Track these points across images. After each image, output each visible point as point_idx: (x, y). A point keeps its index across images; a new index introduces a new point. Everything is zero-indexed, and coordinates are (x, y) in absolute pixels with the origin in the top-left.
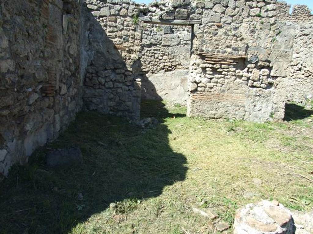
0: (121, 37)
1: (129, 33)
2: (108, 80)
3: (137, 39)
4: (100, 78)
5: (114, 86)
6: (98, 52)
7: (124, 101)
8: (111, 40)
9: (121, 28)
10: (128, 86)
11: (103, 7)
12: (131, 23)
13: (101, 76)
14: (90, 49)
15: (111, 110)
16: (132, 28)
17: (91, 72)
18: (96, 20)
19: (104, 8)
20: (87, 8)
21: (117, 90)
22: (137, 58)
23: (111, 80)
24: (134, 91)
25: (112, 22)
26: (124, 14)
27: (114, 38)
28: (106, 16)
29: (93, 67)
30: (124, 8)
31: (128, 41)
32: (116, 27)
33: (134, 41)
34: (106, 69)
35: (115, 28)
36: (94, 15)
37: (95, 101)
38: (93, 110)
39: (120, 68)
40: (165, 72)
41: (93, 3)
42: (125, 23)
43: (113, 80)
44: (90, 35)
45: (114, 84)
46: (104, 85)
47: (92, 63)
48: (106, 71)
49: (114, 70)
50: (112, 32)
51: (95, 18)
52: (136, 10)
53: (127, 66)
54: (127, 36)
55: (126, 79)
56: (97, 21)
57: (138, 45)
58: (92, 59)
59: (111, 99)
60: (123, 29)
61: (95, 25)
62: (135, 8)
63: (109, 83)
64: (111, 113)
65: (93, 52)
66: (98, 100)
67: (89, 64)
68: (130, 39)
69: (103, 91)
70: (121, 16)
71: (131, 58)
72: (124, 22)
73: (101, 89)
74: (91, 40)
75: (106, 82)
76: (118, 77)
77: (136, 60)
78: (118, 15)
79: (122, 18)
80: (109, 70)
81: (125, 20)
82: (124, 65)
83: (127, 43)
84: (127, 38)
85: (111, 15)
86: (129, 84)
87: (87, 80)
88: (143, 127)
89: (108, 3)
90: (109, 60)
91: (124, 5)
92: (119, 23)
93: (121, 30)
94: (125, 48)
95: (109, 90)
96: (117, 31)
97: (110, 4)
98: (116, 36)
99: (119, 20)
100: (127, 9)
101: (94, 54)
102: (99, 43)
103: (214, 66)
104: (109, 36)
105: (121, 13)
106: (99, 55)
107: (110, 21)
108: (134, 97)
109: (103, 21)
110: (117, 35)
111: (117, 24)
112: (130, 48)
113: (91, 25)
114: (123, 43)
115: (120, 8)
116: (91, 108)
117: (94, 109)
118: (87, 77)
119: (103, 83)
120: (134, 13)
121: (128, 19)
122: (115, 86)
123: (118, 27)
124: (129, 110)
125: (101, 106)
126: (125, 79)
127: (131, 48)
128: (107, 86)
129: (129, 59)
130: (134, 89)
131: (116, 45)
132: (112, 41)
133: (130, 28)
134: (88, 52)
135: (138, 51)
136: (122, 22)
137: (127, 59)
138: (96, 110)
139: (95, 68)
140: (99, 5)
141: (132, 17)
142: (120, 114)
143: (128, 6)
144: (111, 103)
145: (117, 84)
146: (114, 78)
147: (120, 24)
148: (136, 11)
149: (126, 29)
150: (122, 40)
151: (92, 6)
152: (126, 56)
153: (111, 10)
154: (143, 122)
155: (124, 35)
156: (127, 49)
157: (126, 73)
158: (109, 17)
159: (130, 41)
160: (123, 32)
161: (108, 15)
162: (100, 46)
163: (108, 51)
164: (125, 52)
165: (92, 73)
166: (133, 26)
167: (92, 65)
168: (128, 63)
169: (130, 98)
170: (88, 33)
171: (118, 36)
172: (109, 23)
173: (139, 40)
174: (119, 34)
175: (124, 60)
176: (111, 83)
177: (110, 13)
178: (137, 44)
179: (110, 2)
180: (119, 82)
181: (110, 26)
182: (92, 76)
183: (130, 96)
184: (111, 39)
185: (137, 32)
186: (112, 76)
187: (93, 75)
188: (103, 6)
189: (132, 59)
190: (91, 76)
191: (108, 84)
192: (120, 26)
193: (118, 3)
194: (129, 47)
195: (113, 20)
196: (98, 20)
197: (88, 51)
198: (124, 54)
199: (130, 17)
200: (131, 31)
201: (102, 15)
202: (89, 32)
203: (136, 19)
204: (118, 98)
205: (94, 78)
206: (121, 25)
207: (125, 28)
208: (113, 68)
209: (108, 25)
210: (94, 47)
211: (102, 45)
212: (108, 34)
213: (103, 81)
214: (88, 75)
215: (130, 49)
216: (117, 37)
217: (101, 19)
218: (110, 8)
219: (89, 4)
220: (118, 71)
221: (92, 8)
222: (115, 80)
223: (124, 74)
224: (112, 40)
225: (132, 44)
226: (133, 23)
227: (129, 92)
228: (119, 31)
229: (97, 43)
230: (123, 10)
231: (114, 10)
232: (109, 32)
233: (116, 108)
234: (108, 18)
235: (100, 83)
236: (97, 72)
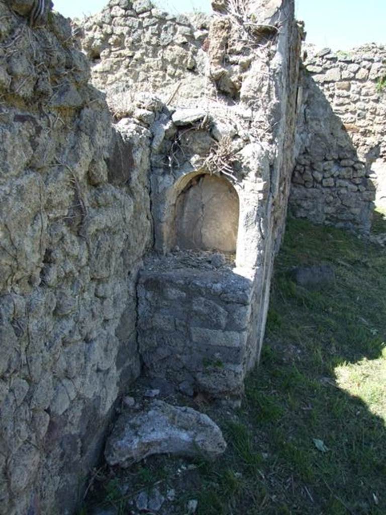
0: (353, 112)
1: (368, 106)
2: (327, 175)
3: (378, 115)
4: (316, 172)
5: (335, 184)
6: (316, 134)
7: (349, 207)
8: (338, 117)
9: (355, 99)
10: (357, 185)
11: (331, 68)
12: (372, 90)
13: (318, 169)
14: (304, 130)
15: (327, 219)
16: (374, 97)
17: (303, 163)
18: (318, 87)
19: (332, 69)
20: (307, 70)
21: (339, 190)
22: (377, 143)
23: (332, 176)
24: (366, 193)
25: (343, 89)
26: (364, 76)
27: (343, 114)
28: (333, 81)
29: (307, 157)
30: (364, 67)
31: (364, 118)
32: (348, 97)
33: (374, 118)
34: (326, 160)
35: (346, 99)
36: (315, 80)
37: (305, 204)
38: (301, 217)
39: (347, 158)
41: (316, 64)
42: (364, 91)
43: (335, 175)
44: (308, 111)
45: (335, 182)
46: (321, 183)
47: (306, 150)
48: (326, 163)
49: (338, 161)
50: (342, 104)
51: (317, 85)
52: (382, 69)
53: (359, 155)
54: (364, 110)
55: (355, 174)
56: (319, 90)
57: (380, 124)
58: (307, 144)
59: (328, 204)
60: (358, 100)
61: (316, 95)
62: (381, 67)
63: (328, 180)
64: (327, 222)
65: (310, 135)
66: (310, 203)
67: (302, 152)
68: (368, 115)
69: (318, 191)
70: (358, 80)
71: (366, 143)
72: (361, 89)
73: (316, 187)
74: (309, 117)
75: (324, 178)
76: (344, 172)
77: (374, 146)
78: (353, 78)
79: (359, 84)
80: (330, 160)
81: (363, 87)
82: (354, 153)
83: (363, 121)
84: (364, 113)
85: (341, 80)
86: (358, 182)
87: (297, 174)
89: (340, 61)
90: (332, 146)
91: (364, 63)
92: (354, 90)
93: (355, 102)
94: (358, 128)
95: (328, 190)
96: (349, 104)
97: (342, 64)
98: (347, 111)
99: (353, 87)
100: (369, 69)
101: (312, 137)
102: (319, 121)
104: (336, 110)
105: (358, 76)
106: (319, 139)
107: (339, 89)
108: (365, 201)
109: (328, 89)
110: (348, 109)
111: (350, 93)
112: (366, 128)
113: (310, 96)
114: (357, 121)
115: (357, 68)
116: (299, 215)
117: (303, 216)
118: (297, 171)
119: (320, 179)
120: (380, 74)
121: (369, 84)
122: (338, 185)
123: (351, 97)
124: (354, 219)
125: (313, 212)
126: (353, 175)
127: (369, 128)
128: (325, 184)
129: (364, 145)
130: (366, 190)
131: (344, 124)
132: (340, 118)
133: (370, 97)
134: (302, 135)
135: (378, 133)
136: (359, 89)
137: (361, 144)
138: (306, 217)
139: (310, 157)
140: (324, 65)
141: (376, 80)
142: (341, 224)
143: (371, 63)
144: (330, 210)
145: (341, 181)
146: (337, 173)
147: (355, 92)
148: (382, 72)
149: (363, 100)
150: (355, 116)
151: (314, 67)
152: (358, 140)
153: (343, 72)
155: (359, 109)
156: (362, 130)
157: (357, 166)
158: (340, 83)
159: (367, 118)
160: (358, 104)
161: (337, 80)
162: (321, 126)
163: (332, 134)
164: (359, 134)
165: (304, 165)
166: (376, 94)
167: (306, 152)
168: (361, 150)
169: (358, 202)
170: (305, 107)
171: (349, 110)
172: (337, 92)
173: (382, 115)
174: (352, 107)
175: (355, 147)
176: (332, 179)
177: (341, 76)
178: (379, 122)
179: (343, 60)
180: (344, 178)
181: (339, 96)
182: (305, 170)
183: (359, 200)
184: (337, 115)
185: (381, 104)
186: (335, 170)
187: (307, 167)
188: (330, 66)
189: (368, 145)
190: (303, 169)
191: (326, 181)
192: (355, 95)
193: (354, 61)
194: (366, 126)
195: (343, 87)
196: (321, 88)
197: (302, 133)
198: (355, 138)
199: (372, 80)
200: (371, 103)
201: (329, 80)
202: (306, 105)
203: (382, 84)
204: (340, 202)
205: (307, 171)
206: (356, 94)
207: (362, 98)
208: (336, 157)
209: (336, 94)
210: (312, 127)
211: (324, 125)
212: (334, 108)
213: (319, 176)
214: (298, 168)
215: (366, 130)
216: (347, 112)
217: (326, 86)
218: (342, 69)
219: (310, 64)
220: (343, 162)
221: (314, 71)
222: (338, 176)
223: (352, 166)
224: (340, 116)
225: (371, 123)
226: (377, 90)
227: (358, 194)
228: (351, 103)
229: (317, 122)
230: (362, 70)
231: (347, 71)
232: (337, 105)
233: (335, 216)
234: (337, 85)
235: (315, 180)
236: (312, 164)
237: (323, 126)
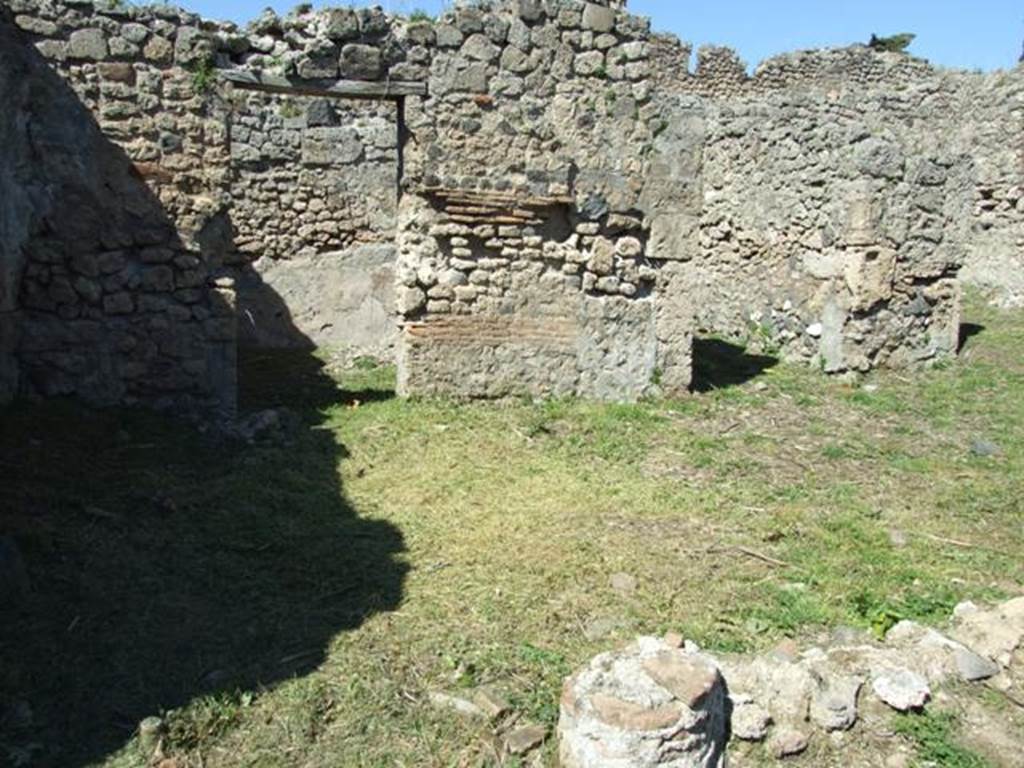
0: (152, 136)
1: (182, 123)
2: (111, 285)
3: (211, 143)
4: (82, 280)
5: (136, 306)
6: (67, 186)
7: (178, 359)
8: (117, 145)
9: (150, 105)
10: (189, 305)
11: (80, 27)
12: (186, 86)
13: (85, 272)
14: (35, 177)
15: (130, 392)
16: (191, 103)
17: (45, 258)
18: (54, 72)
19: (84, 31)
20: (18, 26)
21: (149, 321)
22: (216, 206)
23: (126, 287)
24: (211, 321)
25: (117, 80)
26: (161, 55)
27: (128, 139)
28: (93, 61)
29: (51, 242)
30: (160, 33)
31: (179, 149)
32: (133, 98)
33: (203, 151)
34: (103, 249)
35: (128, 103)
36: (44, 53)
37: (65, 360)
38: (62, 394)
39: (154, 245)
40: (318, 253)
41: (41, 13)
42: (167, 88)
43: (131, 285)
44: (36, 127)
45: (134, 299)
46: (99, 305)
47: (47, 225)
48: (104, 256)
49: (133, 251)
50: (120, 116)
51: (52, 66)
52: (202, 42)
53: (182, 236)
54: (174, 130)
55: (179, 279)
56: (58, 77)
57: (217, 164)
58: (48, 210)
59: (127, 354)
60: (158, 108)
61: (51, 90)
62: (198, 37)
63: (116, 297)
64: (130, 400)
65: (49, 189)
66: (77, 357)
67: (36, 230)
68: (187, 143)
69: (97, 325)
70: (149, 61)
71: (194, 207)
72: (160, 84)
73: (88, 317)
74: (40, 143)
75: (105, 292)
76: (151, 276)
77: (212, 215)
78: (139, 56)
79: (154, 71)
80: (115, 250)
81: (166, 77)
82: (171, 231)
83: (175, 156)
84: (177, 137)
85: (110, 58)
86: (189, 299)
87: (32, 288)
88: (251, 442)
89: (100, 13)
90: (112, 216)
91: (158, 24)
92: (144, 85)
93: (152, 112)
94: (170, 173)
95: (122, 322)
96: (137, 115)
97: (107, 20)
98: (134, 130)
99: (141, 77)
100: (172, 38)
101: (55, 193)
102: (70, 154)
103: (476, 231)
104: (107, 129)
105: (150, 52)
106: (74, 197)
107: (108, 78)
108: (213, 341)
109: (81, 77)
110: (137, 128)
111: (136, 90)
112: (187, 173)
113: (35, 91)
114: (163, 156)
115: (143, 33)
116: (54, 389)
117: (65, 390)
118: (31, 278)
119: (96, 296)
120: (197, 53)
121: (177, 72)
122: (142, 308)
123: (139, 100)
124: (196, 386)
125: (89, 380)
126: (175, 280)
127: (193, 172)
128: (108, 306)
129: (188, 211)
130: (213, 316)
131: (136, 164)
132: (122, 149)
133: (185, 103)
134: (29, 188)
135: (217, 185)
136: (155, 83)
137: (180, 211)
138: (73, 393)
139: (60, 243)
140: (62, 18)
141: (190, 65)
142: (166, 401)
143: (174, 26)
144: (131, 368)
145: (150, 299)
146: (137, 280)
147: (147, 89)
148: (202, 48)
149: (170, 108)
150: (157, 146)
151: (36, 21)
152: (174, 200)
153: (111, 40)
154: (251, 425)
155: (165, 129)
156: (178, 177)
157: (180, 260)
158: (106, 64)
159: (186, 151)
160: (159, 116)
161: (100, 57)
162: (76, 166)
163: (107, 185)
164: (173, 186)
165: (48, 264)
166: (197, 97)
167: (46, 233)
168: (184, 225)
169: (196, 344)
170: (27, 119)
171: (140, 131)
172: (103, 85)
173: (218, 145)
174: (146, 123)
175: (170, 216)
176: (125, 296)
177: (108, 49)
178: (215, 160)
179: (106, 11)
180: (154, 292)
181: (110, 97)
182: (52, 275)
183: (198, 340)
184: (115, 142)
185: (210, 119)
186: (129, 272)
187: (55, 269)
188: (77, 22)
189: (197, 213)
190: (45, 273)
191: (112, 300)
192: (148, 96)
193: (135, 15)
194: (184, 170)
195: (120, 75)
196: (62, 73)
197: (30, 182)
198: (166, 194)
199: (183, 65)
200: (189, 115)
201: (78, 55)
202: (29, 114)
203: (207, 74)
204: (156, 348)
205: (57, 279)
206: (151, 93)
207: (166, 103)
208: (128, 243)
209: (102, 90)
210: (51, 169)
211: (84, 163)
212: (104, 124)
213: (93, 289)
214: (33, 270)
215: (188, 178)
216: (138, 136)
217: (74, 69)
218: (107, 33)
219: (24, 13)
220: (148, 254)
221: (38, 30)
222: (140, 286)
223: (170, 262)
224: (120, 144)
225: (197, 161)
226: (196, 88)
227: (193, 325)
228: (145, 115)
229: (65, 156)
230: (157, 40)
231: (121, 39)
232: (109, 117)
233: (148, 382)
234: (102, 68)
235: (83, 298)
236: (68, 261)
237: (82, 166)
